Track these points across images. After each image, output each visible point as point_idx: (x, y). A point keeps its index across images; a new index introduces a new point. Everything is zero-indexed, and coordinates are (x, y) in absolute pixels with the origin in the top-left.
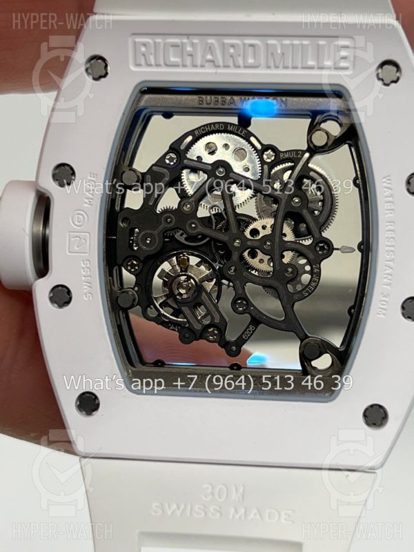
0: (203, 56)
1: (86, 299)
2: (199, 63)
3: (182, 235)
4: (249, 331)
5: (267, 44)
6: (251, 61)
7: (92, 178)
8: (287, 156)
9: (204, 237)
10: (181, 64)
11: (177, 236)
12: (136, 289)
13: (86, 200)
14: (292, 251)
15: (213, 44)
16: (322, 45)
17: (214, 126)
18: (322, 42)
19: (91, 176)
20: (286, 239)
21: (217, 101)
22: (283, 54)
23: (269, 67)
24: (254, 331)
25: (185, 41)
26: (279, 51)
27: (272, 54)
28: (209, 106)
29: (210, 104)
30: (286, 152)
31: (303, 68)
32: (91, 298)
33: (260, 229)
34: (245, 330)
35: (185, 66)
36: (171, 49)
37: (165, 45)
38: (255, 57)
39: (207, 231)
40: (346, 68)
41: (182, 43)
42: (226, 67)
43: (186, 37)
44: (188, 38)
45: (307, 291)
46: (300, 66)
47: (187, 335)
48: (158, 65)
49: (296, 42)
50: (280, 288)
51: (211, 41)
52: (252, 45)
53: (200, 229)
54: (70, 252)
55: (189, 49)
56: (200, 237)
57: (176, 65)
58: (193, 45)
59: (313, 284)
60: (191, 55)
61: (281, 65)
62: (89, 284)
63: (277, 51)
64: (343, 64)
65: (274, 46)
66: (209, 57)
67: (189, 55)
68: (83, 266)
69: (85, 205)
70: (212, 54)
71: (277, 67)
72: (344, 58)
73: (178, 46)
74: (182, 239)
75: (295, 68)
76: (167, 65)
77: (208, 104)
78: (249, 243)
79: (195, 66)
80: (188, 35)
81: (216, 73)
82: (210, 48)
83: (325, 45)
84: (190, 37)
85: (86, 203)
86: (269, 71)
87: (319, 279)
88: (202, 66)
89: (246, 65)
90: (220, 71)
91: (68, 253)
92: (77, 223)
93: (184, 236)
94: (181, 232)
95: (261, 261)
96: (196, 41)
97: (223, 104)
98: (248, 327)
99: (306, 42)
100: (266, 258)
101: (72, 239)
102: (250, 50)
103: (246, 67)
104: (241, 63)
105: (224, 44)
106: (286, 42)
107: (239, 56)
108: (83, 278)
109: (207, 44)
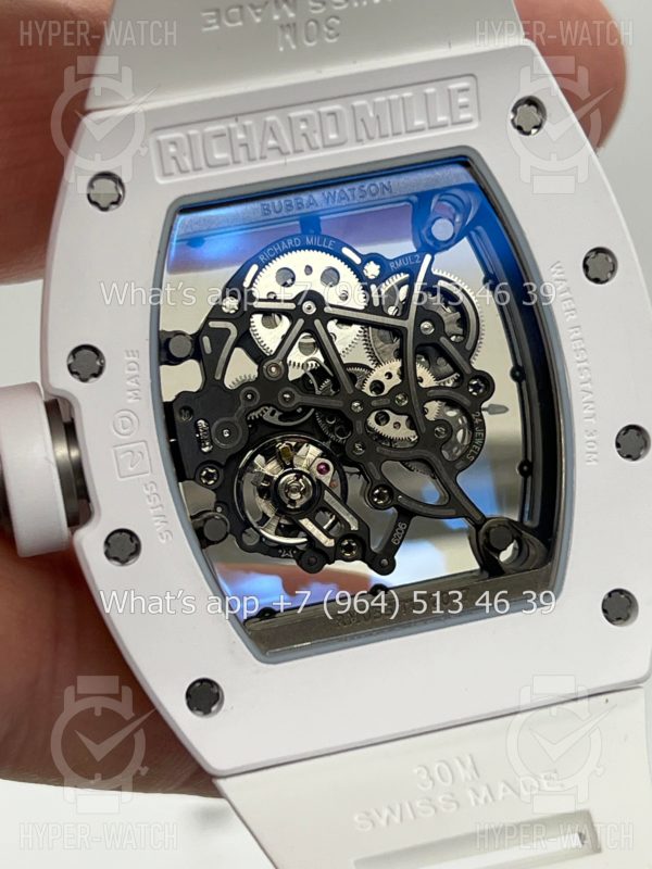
0: (262, 143)
1: (164, 541)
2: (257, 154)
3: (272, 414)
4: (400, 531)
5: (353, 108)
6: (333, 136)
7: (132, 358)
8: (399, 265)
9: (306, 409)
10: (231, 161)
11: (267, 417)
12: (219, 510)
13: (130, 393)
14: (436, 400)
15: (274, 122)
16: (431, 94)
17: (286, 242)
18: (430, 90)
19: (128, 356)
20: (423, 385)
21: (290, 205)
22: (378, 117)
23: (359, 141)
24: (406, 531)
25: (233, 125)
26: (371, 114)
27: (362, 120)
28: (280, 215)
29: (280, 211)
30: (397, 259)
31: (409, 132)
32: (170, 538)
33: (383, 379)
34: (394, 532)
35: (236, 162)
36: (214, 142)
37: (204, 136)
38: (337, 131)
39: (309, 400)
40: (469, 121)
41: (229, 129)
42: (297, 152)
43: (234, 119)
44: (237, 120)
45: (472, 454)
46: (403, 130)
47: (313, 560)
48: (197, 170)
49: (394, 96)
50: (434, 458)
51: (271, 118)
52: (333, 113)
53: (299, 398)
54: (122, 477)
55: (241, 136)
56: (299, 410)
57: (225, 164)
58: (245, 129)
59: (478, 441)
60: (246, 145)
61: (377, 135)
62: (162, 519)
63: (368, 114)
64: (464, 116)
65: (364, 108)
66: (272, 142)
67: (242, 145)
68: (147, 492)
69: (130, 401)
70: (275, 137)
71: (370, 138)
72: (464, 106)
73: (223, 135)
74: (275, 420)
75: (397, 134)
76: (209, 166)
77: (277, 212)
78: (374, 403)
79: (251, 160)
80: (235, 117)
81: (285, 164)
82: (271, 129)
83: (434, 94)
84: (239, 118)
85: (130, 397)
86: (359, 147)
87: (485, 432)
88: (263, 158)
89: (327, 143)
90: (290, 159)
91: (118, 478)
92: (122, 431)
93: (277, 414)
94: (271, 409)
95: (397, 425)
96: (248, 122)
97: (299, 208)
98: (396, 527)
99: (407, 94)
100: (403, 419)
101: (122, 456)
102: (330, 120)
103: (325, 147)
104: (319, 143)
105: (290, 118)
106: (380, 99)
107: (315, 132)
108: (152, 511)
109: (265, 122)
